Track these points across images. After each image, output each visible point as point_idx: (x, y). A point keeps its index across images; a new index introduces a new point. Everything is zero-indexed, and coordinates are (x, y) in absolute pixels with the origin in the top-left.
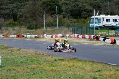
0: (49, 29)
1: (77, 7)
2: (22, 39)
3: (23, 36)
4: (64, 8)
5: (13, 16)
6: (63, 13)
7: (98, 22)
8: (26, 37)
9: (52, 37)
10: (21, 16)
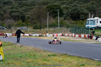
4: (65, 12)
5: (22, 18)
6: (64, 16)
8: (32, 36)
9: (53, 36)
10: (29, 18)
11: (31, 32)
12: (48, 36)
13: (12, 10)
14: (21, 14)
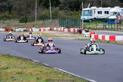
3: (12, 30)
6: (61, 5)
8: (15, 31)
9: (40, 30)
11: (15, 26)
12: (34, 31)
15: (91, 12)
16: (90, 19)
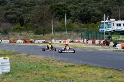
0: (57, 34)
1: (86, 12)
2: (30, 44)
3: (31, 42)
7: (108, 27)
8: (34, 43)
11: (33, 38)
12: (54, 43)
13: (7, 11)
14: (19, 17)
15: (110, 24)
16: (109, 32)
